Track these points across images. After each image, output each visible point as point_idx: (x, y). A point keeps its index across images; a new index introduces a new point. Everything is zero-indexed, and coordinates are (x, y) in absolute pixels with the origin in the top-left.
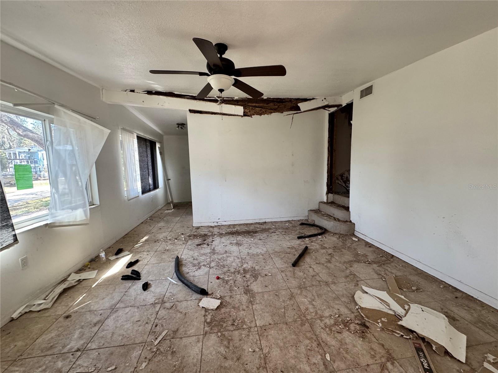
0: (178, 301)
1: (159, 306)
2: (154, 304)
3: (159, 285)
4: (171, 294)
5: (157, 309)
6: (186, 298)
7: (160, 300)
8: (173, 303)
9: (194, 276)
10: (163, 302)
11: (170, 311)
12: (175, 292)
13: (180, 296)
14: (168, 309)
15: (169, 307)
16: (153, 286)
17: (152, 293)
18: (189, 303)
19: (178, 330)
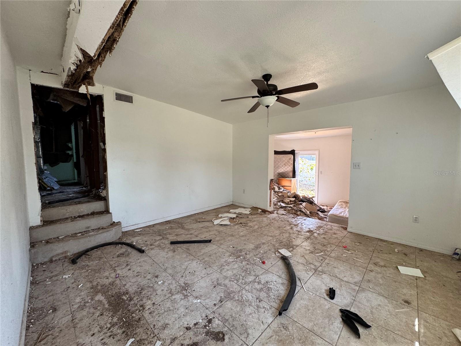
0: (304, 265)
1: (319, 269)
2: (323, 272)
3: (316, 287)
4: (307, 272)
5: (320, 268)
6: (297, 264)
7: (317, 273)
8: (308, 265)
9: (280, 277)
10: (316, 270)
11: (311, 262)
12: (304, 272)
13: (300, 267)
14: (313, 264)
15: (312, 265)
16: (324, 291)
17: (325, 283)
18: (297, 260)
19: (310, 253)
